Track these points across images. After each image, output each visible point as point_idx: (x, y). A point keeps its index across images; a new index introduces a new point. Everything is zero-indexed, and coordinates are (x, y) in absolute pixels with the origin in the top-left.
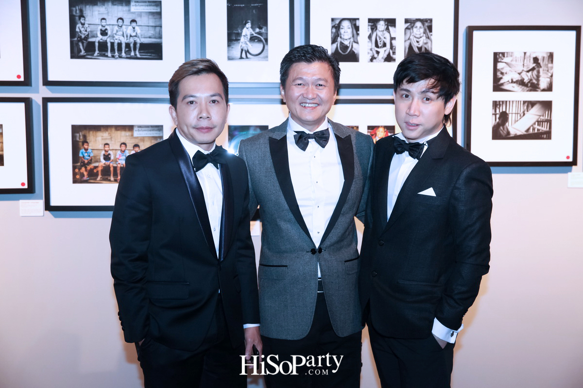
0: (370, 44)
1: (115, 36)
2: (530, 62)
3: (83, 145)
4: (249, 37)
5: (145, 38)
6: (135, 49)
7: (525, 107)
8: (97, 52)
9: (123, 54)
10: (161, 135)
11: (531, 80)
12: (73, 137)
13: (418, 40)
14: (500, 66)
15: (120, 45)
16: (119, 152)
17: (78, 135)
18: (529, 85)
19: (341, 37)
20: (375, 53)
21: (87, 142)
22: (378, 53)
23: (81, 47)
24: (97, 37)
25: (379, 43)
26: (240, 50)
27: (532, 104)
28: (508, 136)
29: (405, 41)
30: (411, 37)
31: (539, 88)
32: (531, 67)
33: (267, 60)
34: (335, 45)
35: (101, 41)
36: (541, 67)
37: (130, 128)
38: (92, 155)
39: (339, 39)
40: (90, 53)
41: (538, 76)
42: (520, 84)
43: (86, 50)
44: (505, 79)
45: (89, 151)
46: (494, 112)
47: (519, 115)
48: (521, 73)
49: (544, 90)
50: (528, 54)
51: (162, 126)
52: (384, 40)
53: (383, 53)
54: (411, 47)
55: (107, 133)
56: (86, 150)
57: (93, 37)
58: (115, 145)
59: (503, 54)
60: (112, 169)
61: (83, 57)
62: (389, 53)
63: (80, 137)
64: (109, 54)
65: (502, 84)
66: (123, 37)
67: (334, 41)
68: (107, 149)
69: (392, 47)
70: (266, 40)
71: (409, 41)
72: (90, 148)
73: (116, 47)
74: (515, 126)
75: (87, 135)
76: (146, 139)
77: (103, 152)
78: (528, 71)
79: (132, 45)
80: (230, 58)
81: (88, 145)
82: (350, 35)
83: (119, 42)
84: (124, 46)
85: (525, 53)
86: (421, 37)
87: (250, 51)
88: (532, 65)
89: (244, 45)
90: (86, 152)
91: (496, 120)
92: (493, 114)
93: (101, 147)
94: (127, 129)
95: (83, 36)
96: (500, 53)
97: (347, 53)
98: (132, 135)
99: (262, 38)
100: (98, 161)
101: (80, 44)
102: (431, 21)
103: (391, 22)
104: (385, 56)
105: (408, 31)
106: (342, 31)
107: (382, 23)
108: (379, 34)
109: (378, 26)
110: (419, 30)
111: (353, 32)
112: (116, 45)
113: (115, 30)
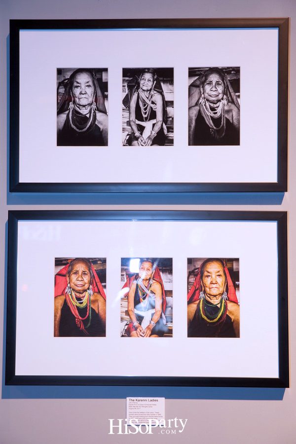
0: (127, 114)
13: (212, 105)
19: (74, 102)
20: (135, 128)
22: (141, 129)
25: (143, 111)
29: (190, 108)
30: (202, 101)
34: (64, 117)
39: (71, 105)
52: (152, 106)
53: (150, 129)
54: (200, 118)
62: (162, 129)
67: (61, 109)
69: (167, 118)
71: (197, 108)
82: (91, 99)
86: (219, 100)
97: (85, 129)
102: (237, 70)
103: (164, 75)
104: (154, 134)
105: (196, 92)
106: (77, 91)
107: (148, 76)
108: (143, 95)
109: (142, 82)
110: (214, 89)
111: (95, 93)
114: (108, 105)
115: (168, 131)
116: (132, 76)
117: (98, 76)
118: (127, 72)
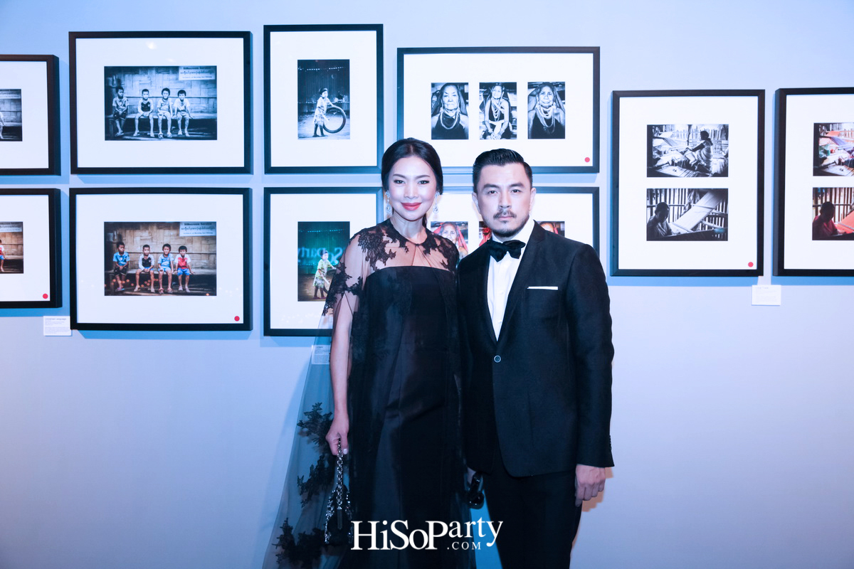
0: (482, 116)
1: (159, 110)
2: (696, 137)
3: (118, 247)
4: (325, 109)
6: (183, 127)
7: (691, 198)
8: (137, 131)
9: (169, 134)
10: (213, 234)
11: (699, 161)
12: (106, 237)
13: (545, 109)
14: (656, 143)
15: (165, 122)
16: (161, 256)
17: (112, 234)
18: (696, 167)
19: (444, 107)
20: (489, 127)
21: (123, 244)
22: (493, 127)
23: (118, 126)
24: (137, 112)
25: (494, 112)
26: (314, 126)
27: (700, 193)
28: (668, 236)
29: (529, 112)
30: (537, 106)
31: (710, 172)
32: (698, 145)
33: (349, 138)
34: (436, 118)
35: (142, 117)
36: (712, 144)
37: (176, 225)
38: (128, 260)
39: (442, 110)
40: (128, 133)
41: (708, 157)
42: (683, 167)
43: (124, 129)
44: (664, 160)
45: (125, 254)
46: (649, 204)
47: (683, 207)
48: (685, 152)
49: (716, 175)
50: (693, 128)
51: (215, 223)
52: (501, 110)
53: (500, 127)
54: (536, 119)
55: (147, 231)
56: (122, 253)
57: (133, 112)
58: (156, 247)
59: (660, 127)
60: (152, 277)
61: (120, 138)
62: (508, 127)
63: (114, 237)
64: (152, 134)
65: (660, 167)
66: (168, 113)
67: (435, 112)
68: (146, 252)
69: (511, 119)
70: (348, 112)
71: (534, 111)
72: (126, 251)
73: (160, 125)
74: (677, 222)
75: (123, 234)
76: (195, 239)
77: (142, 256)
78: (694, 150)
79: (179, 122)
80: (301, 137)
81: (124, 248)
82: (456, 105)
83: (164, 118)
84: (169, 123)
85: (690, 126)
86: (550, 106)
87: (326, 126)
88: (699, 142)
89: (319, 119)
90: (121, 256)
91: (652, 214)
92: (648, 207)
93: (139, 249)
94: (172, 227)
95: (121, 112)
96: (656, 126)
97: (452, 128)
98: (178, 235)
99: (342, 111)
100: (136, 267)
101: (117, 122)
102: (563, 84)
103: (510, 88)
104: (503, 131)
105: (533, 99)
106: (445, 100)
107: (498, 88)
108: (495, 102)
109: (493, 93)
110: (546, 97)
111: (459, 100)
112: (160, 122)
113: (159, 106)
114: (469, 109)
115: (513, 129)
116: (487, 88)
117: (461, 88)
118: (482, 85)
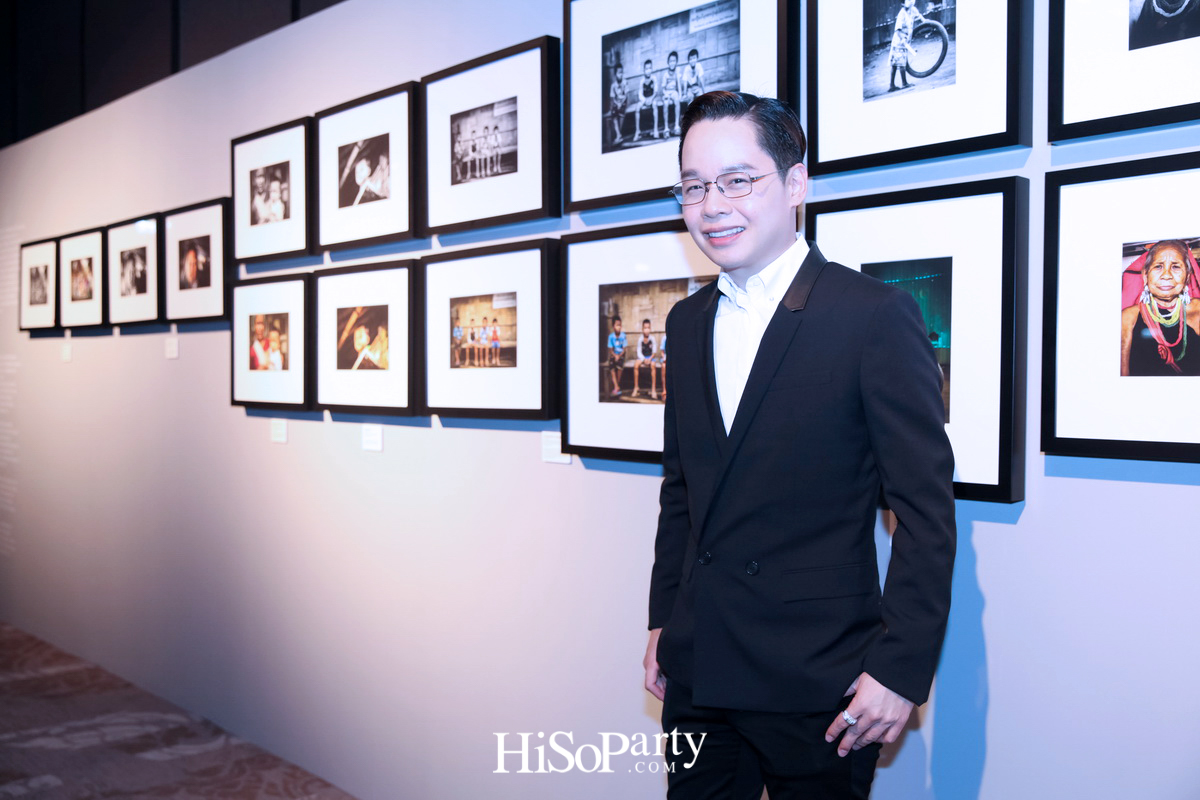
1: (663, 92)
3: (613, 323)
4: (910, 32)
5: (712, 83)
8: (637, 132)
9: (678, 128)
15: (671, 109)
17: (607, 304)
21: (620, 319)
23: (617, 128)
24: (638, 101)
26: (890, 70)
35: (644, 108)
37: (683, 284)
38: (625, 345)
43: (623, 132)
45: (622, 336)
55: (648, 297)
56: (618, 334)
58: (659, 323)
60: (653, 373)
61: (620, 147)
63: (609, 308)
64: (656, 133)
66: (675, 92)
68: (647, 331)
72: (623, 329)
73: (666, 116)
75: (620, 304)
77: (641, 338)
81: (620, 325)
83: (671, 102)
84: (678, 110)
89: (899, 55)
90: (617, 339)
94: (678, 288)
95: (619, 105)
97: (1180, 10)
100: (634, 357)
101: (616, 122)
112: (666, 110)
113: (664, 81)
